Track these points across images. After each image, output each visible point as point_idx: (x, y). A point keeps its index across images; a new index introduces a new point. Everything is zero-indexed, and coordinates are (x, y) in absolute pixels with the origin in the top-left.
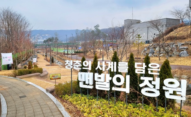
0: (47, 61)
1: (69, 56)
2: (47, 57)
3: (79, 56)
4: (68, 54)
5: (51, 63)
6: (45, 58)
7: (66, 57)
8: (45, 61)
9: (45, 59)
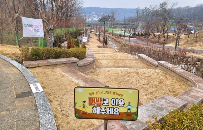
0: (100, 42)
1: (126, 38)
2: (100, 38)
3: (139, 39)
4: (124, 36)
5: (104, 45)
6: (98, 38)
7: (122, 39)
8: (98, 42)
9: (97, 40)
